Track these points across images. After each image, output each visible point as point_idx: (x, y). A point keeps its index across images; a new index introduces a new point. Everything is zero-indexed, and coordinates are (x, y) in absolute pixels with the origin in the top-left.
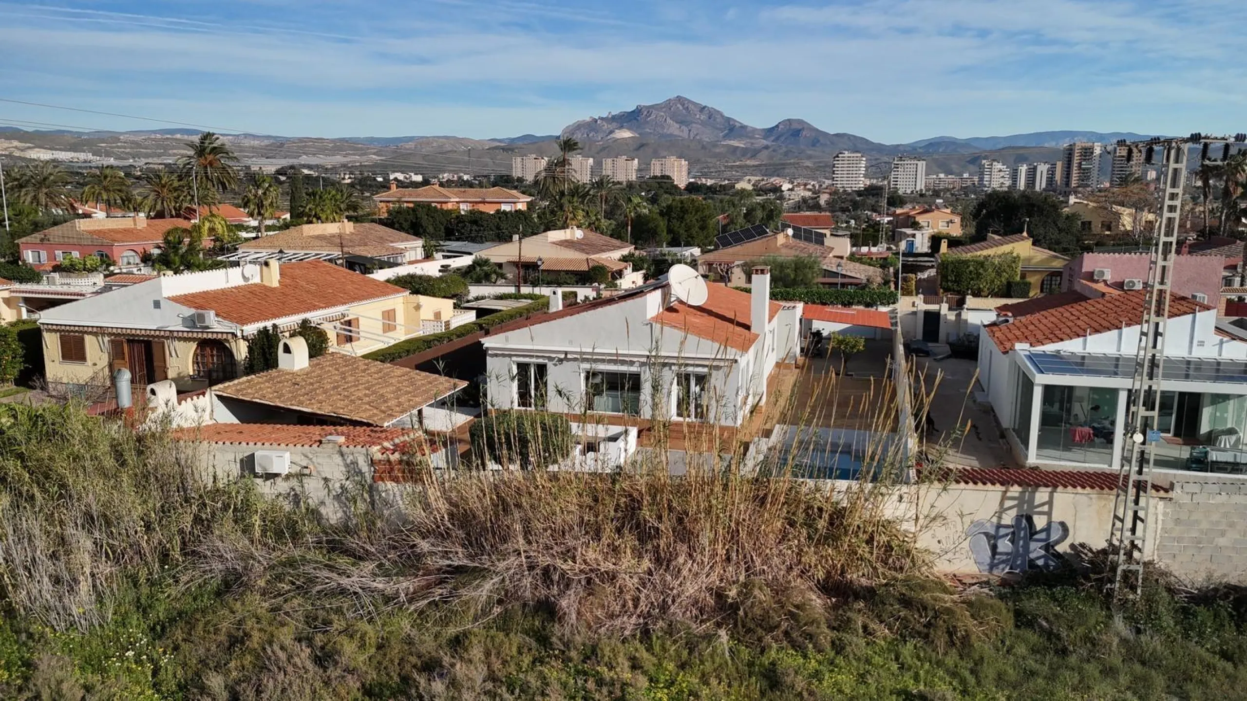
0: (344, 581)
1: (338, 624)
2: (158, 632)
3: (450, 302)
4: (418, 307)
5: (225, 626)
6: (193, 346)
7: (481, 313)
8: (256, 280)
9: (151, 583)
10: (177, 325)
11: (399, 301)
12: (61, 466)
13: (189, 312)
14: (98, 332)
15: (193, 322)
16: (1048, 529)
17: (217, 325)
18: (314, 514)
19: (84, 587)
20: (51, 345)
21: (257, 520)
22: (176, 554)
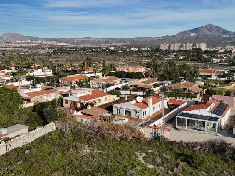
0: (88, 132)
1: (87, 135)
2: (73, 134)
3: (116, 96)
4: (110, 97)
5: (78, 134)
6: (80, 103)
7: (120, 98)
8: (88, 94)
9: (73, 130)
10: (78, 101)
11: (108, 96)
12: (66, 119)
13: (80, 99)
14: (70, 101)
15: (80, 100)
16: (157, 134)
17: (83, 101)
18: (87, 125)
19: (68, 130)
20: (64, 102)
21: (82, 125)
22: (75, 128)
